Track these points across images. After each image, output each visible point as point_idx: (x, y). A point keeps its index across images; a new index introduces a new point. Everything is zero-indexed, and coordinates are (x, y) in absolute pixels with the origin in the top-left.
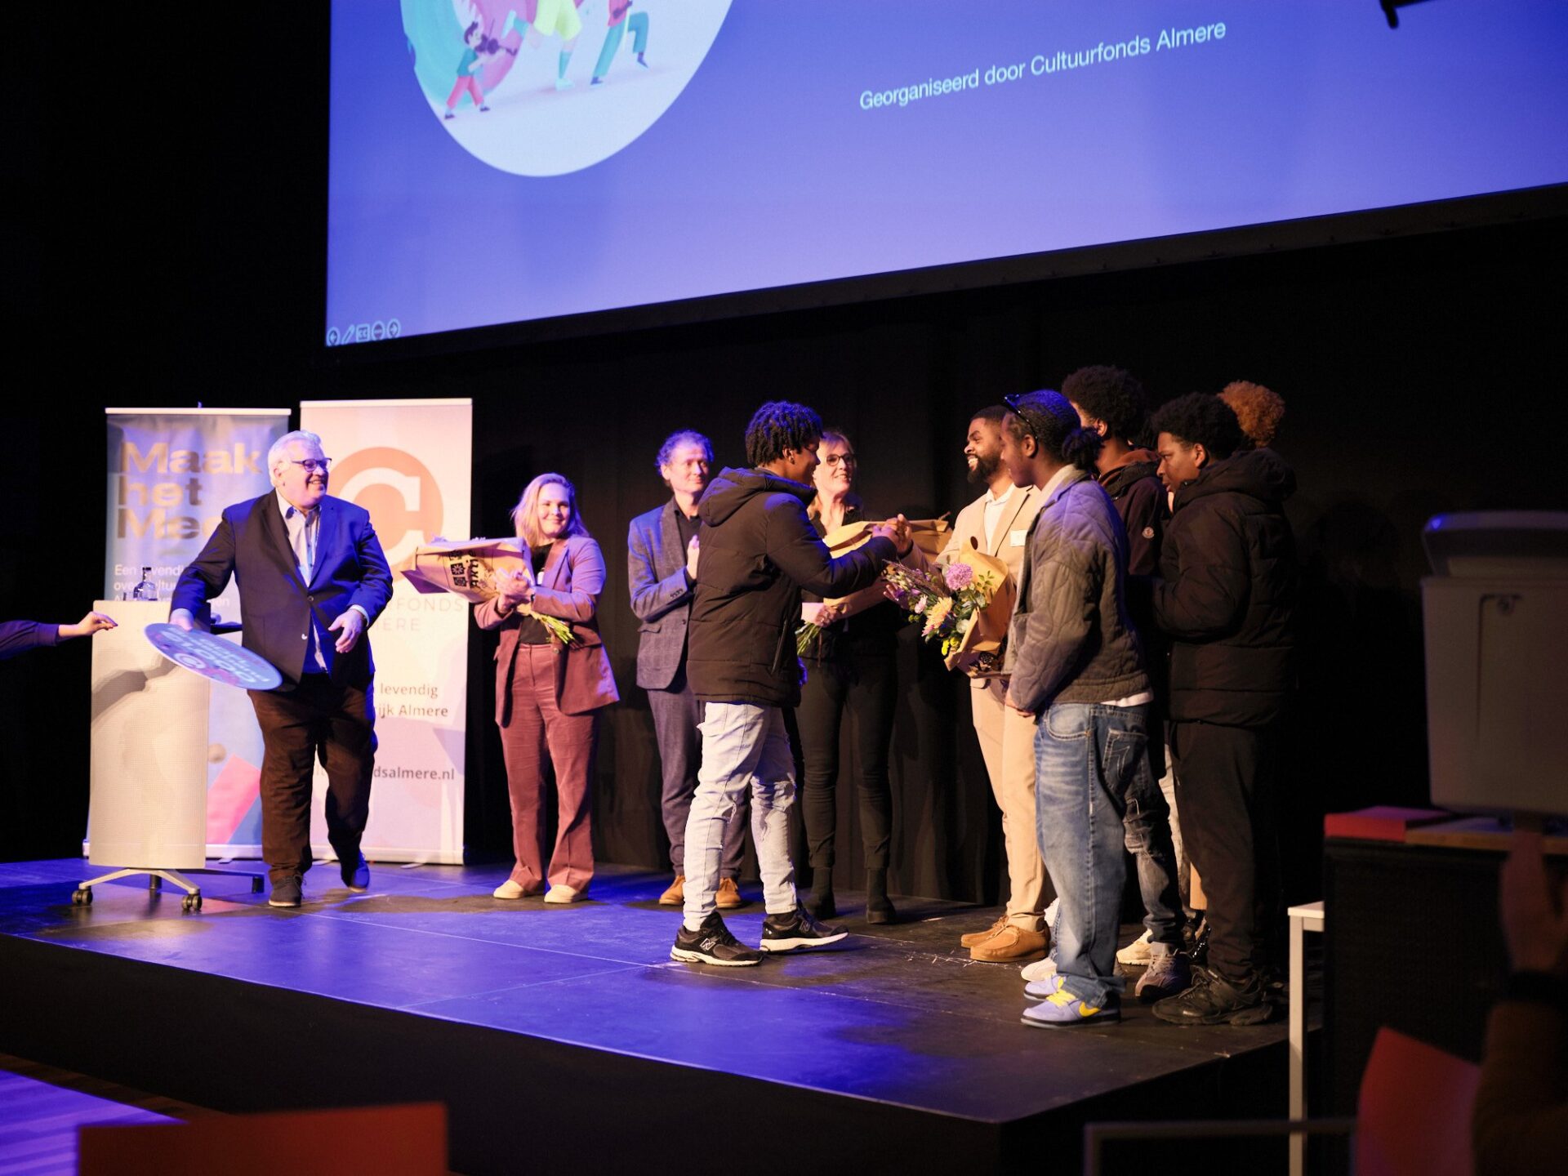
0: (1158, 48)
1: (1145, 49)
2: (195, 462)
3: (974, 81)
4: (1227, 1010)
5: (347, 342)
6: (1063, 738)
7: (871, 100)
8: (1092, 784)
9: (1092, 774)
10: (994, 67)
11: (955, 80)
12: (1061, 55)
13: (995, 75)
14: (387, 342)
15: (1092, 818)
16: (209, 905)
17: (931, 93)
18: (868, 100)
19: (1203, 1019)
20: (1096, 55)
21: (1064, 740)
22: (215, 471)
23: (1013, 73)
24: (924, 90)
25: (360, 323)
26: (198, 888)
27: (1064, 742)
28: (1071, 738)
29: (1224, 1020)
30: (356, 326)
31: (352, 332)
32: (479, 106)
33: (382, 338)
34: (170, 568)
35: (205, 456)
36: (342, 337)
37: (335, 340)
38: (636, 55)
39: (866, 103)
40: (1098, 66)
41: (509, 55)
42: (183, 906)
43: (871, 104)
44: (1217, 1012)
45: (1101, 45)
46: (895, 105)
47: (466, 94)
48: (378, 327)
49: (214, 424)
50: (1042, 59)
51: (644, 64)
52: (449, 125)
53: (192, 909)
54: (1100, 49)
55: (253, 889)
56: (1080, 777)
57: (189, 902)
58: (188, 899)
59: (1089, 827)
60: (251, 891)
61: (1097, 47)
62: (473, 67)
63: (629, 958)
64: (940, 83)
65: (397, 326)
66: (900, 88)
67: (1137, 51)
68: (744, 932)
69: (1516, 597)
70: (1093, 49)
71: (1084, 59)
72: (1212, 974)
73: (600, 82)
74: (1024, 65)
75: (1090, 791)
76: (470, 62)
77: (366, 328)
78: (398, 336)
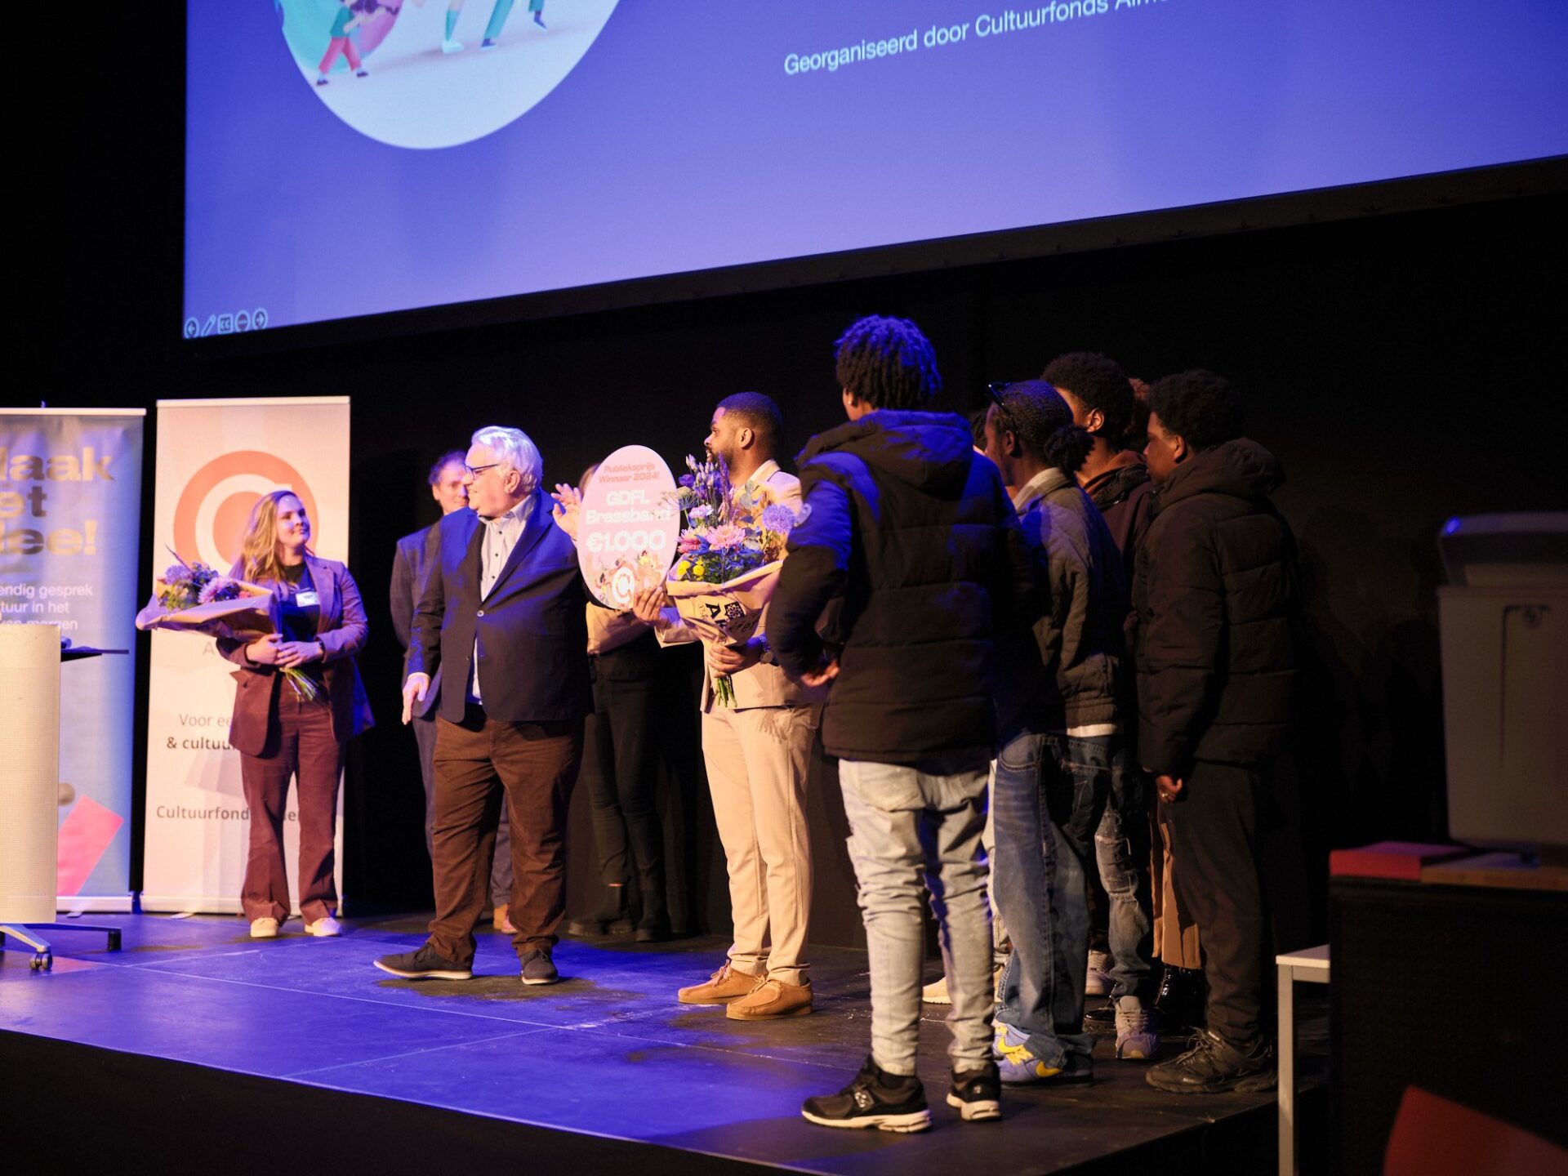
0: (1117, 6)
1: (1102, 7)
2: (39, 468)
3: (911, 43)
4: (1232, 1076)
5: (207, 334)
6: (1013, 769)
7: (796, 64)
8: (1044, 821)
9: (1043, 809)
10: (934, 28)
11: (890, 42)
12: (1009, 14)
13: (936, 37)
14: (252, 334)
15: (1047, 858)
16: (60, 964)
17: (863, 57)
18: (793, 64)
19: (1205, 1087)
20: (1048, 15)
21: (1014, 771)
22: (62, 478)
23: (955, 34)
24: (856, 53)
25: (222, 313)
26: (49, 945)
27: (1013, 773)
28: (1021, 769)
29: (1227, 1087)
30: (217, 316)
31: (213, 323)
32: (355, 72)
33: (247, 329)
34: (11, 588)
35: (49, 462)
36: (201, 327)
37: (194, 332)
38: (533, 14)
39: (791, 68)
40: (1050, 27)
41: (389, 14)
42: (31, 966)
43: (797, 69)
44: (1221, 1079)
45: (1053, 4)
46: (824, 71)
47: (341, 58)
48: (243, 317)
49: (60, 425)
50: (988, 18)
51: (542, 24)
52: (323, 93)
53: (41, 969)
54: (1052, 8)
55: (109, 946)
56: (1031, 813)
57: (38, 960)
58: (37, 957)
59: (1043, 868)
60: (106, 948)
61: (1049, 5)
62: (349, 28)
63: (537, 1019)
64: (873, 45)
65: (264, 316)
66: (829, 51)
67: (1093, 10)
68: (662, 989)
69: (1544, 608)
70: (1045, 7)
71: (1034, 19)
72: (1213, 1036)
73: (492, 44)
74: (968, 25)
75: (1042, 829)
76: (345, 22)
77: (229, 318)
78: (264, 327)
